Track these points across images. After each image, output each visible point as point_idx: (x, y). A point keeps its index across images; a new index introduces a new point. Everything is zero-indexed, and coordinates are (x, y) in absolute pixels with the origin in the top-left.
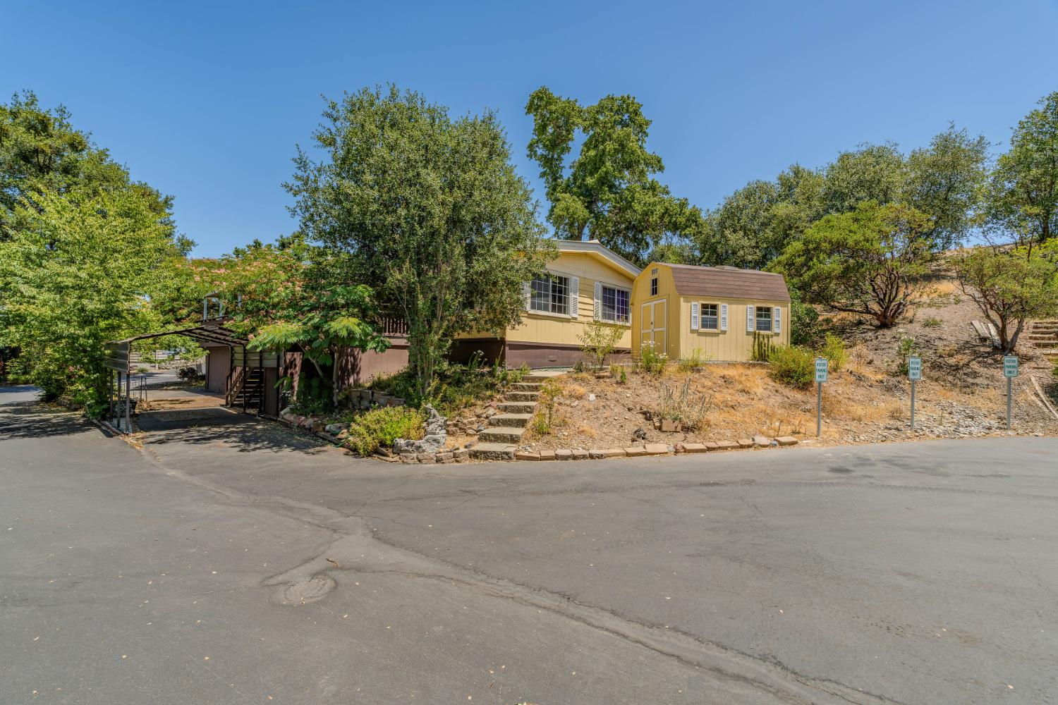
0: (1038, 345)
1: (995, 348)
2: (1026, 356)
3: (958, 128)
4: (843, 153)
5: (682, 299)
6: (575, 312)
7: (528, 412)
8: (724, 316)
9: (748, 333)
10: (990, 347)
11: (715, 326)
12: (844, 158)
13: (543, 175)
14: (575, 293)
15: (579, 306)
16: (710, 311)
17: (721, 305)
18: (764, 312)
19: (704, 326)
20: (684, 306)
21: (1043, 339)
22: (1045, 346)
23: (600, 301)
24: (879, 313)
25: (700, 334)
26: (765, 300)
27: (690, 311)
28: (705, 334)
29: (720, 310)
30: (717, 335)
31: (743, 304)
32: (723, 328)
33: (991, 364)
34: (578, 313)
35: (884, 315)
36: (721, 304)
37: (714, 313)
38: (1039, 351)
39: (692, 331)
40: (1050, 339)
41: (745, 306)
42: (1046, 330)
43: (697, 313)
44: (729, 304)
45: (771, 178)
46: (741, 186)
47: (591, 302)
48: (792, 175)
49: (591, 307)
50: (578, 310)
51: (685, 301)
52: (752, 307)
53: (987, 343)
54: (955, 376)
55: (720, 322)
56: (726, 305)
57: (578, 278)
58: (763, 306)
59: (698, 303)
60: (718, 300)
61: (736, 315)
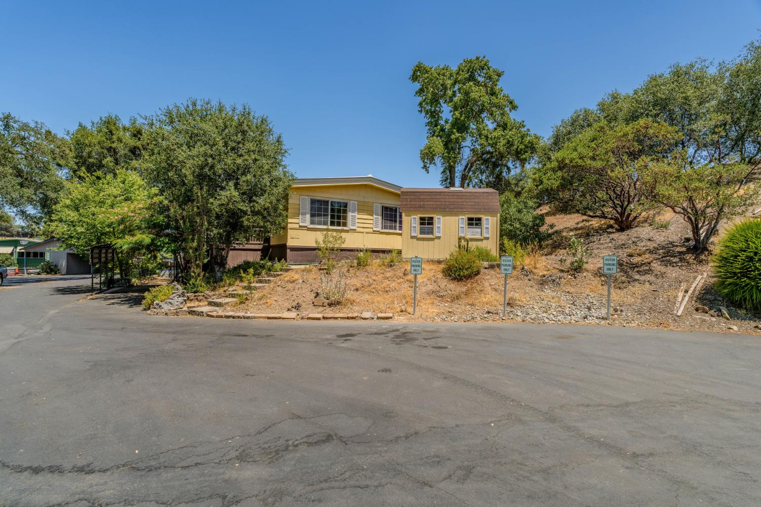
6: (354, 225)
8: (439, 226)
9: (461, 238)
11: (432, 233)
13: (428, 124)
14: (353, 212)
15: (357, 221)
16: (427, 222)
18: (474, 221)
19: (421, 233)
20: (406, 219)
23: (380, 217)
25: (418, 239)
26: (476, 213)
27: (410, 223)
28: (423, 239)
29: (436, 221)
30: (432, 239)
31: (456, 216)
32: (438, 235)
34: (357, 225)
35: (620, 220)
36: (436, 217)
37: (431, 224)
39: (412, 238)
41: (457, 218)
43: (416, 224)
44: (443, 216)
47: (371, 218)
49: (371, 222)
50: (357, 224)
51: (406, 216)
52: (463, 218)
55: (435, 230)
56: (441, 217)
57: (356, 202)
58: (474, 216)
59: (417, 217)
60: (434, 213)
61: (450, 224)
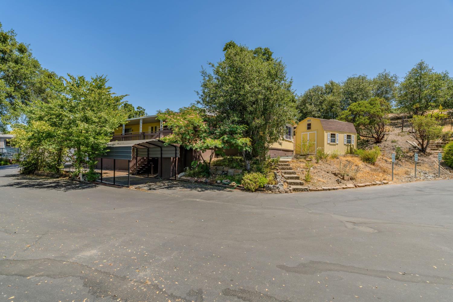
0: (432, 149)
1: (420, 150)
2: (429, 153)
3: (387, 72)
4: (349, 77)
5: (325, 132)
7: (294, 174)
8: (337, 138)
9: (345, 145)
10: (418, 150)
11: (334, 142)
12: (350, 79)
16: (333, 136)
17: (337, 134)
18: (349, 137)
19: (331, 142)
20: (326, 134)
21: (432, 147)
22: (434, 150)
24: (377, 137)
25: (330, 145)
26: (350, 133)
27: (327, 136)
28: (332, 145)
29: (336, 136)
30: (335, 145)
32: (337, 143)
33: (420, 156)
35: (378, 138)
37: (334, 137)
38: (433, 152)
39: (328, 144)
40: (434, 147)
41: (344, 135)
42: (432, 144)
44: (339, 134)
45: (322, 85)
46: (311, 87)
48: (330, 84)
51: (326, 132)
52: (346, 135)
53: (416, 148)
54: (411, 160)
55: (336, 140)
58: (349, 134)
59: (330, 133)
60: (336, 132)
61: (341, 138)
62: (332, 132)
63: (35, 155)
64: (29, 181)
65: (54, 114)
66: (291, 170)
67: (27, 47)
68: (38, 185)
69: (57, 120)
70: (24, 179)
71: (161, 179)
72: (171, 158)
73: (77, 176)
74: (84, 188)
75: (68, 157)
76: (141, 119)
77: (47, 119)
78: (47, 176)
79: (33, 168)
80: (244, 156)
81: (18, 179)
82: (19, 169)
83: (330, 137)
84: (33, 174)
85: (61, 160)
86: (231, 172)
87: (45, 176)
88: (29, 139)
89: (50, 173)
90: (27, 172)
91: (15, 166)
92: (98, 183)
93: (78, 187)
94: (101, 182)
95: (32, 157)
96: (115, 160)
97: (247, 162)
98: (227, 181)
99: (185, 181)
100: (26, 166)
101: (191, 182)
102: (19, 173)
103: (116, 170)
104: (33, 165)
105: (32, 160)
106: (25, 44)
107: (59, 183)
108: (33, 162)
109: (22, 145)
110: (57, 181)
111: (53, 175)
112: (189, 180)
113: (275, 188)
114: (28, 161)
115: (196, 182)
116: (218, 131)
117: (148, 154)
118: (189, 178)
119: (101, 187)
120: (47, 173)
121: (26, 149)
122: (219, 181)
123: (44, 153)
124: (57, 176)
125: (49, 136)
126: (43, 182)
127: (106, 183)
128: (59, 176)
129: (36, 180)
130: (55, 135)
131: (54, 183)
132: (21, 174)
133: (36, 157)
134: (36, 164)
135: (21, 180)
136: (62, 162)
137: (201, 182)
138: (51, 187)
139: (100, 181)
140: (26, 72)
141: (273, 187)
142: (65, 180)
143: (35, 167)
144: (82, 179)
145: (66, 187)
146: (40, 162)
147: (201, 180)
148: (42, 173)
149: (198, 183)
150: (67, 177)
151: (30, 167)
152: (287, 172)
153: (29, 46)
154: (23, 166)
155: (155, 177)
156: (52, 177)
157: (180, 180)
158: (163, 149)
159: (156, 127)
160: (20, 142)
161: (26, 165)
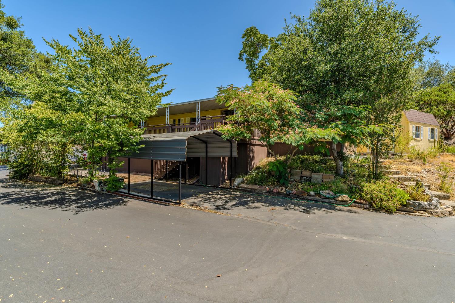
5: (410, 124)
8: (422, 132)
9: (428, 140)
11: (419, 137)
16: (417, 128)
17: (421, 127)
18: (432, 130)
20: (410, 126)
26: (433, 126)
28: (416, 140)
29: (421, 129)
32: (422, 138)
35: (448, 134)
37: (418, 131)
39: (413, 139)
41: (428, 128)
52: (430, 128)
55: (421, 135)
58: (433, 128)
59: (414, 126)
60: (420, 124)
61: (425, 131)
62: (417, 124)
63: (30, 153)
64: (22, 191)
65: (59, 92)
66: (399, 174)
67: (17, 21)
68: (34, 198)
69: (62, 102)
70: (15, 186)
71: (207, 186)
72: (220, 157)
73: (90, 184)
74: (107, 205)
75: (75, 156)
76: (168, 107)
77: (48, 99)
78: (45, 182)
79: (27, 171)
80: (336, 155)
81: (6, 187)
82: (8, 171)
83: (414, 131)
84: (26, 179)
85: (65, 161)
86: (316, 178)
87: (43, 181)
88: (21, 130)
89: (49, 178)
90: (18, 176)
91: (5, 167)
92: (124, 195)
93: (96, 203)
94: (129, 193)
95: (25, 156)
96: (152, 161)
97: (340, 163)
98: (328, 193)
99: (249, 191)
100: (16, 169)
101: (260, 194)
102: (8, 177)
103: (133, 172)
104: (27, 167)
105: (26, 160)
106: (15, 17)
107: (66, 194)
108: (26, 163)
109: (10, 141)
110: (62, 191)
111: (54, 180)
112: (255, 190)
113: (431, 207)
114: (19, 162)
115: (269, 192)
116: (320, 116)
117: (207, 152)
118: (256, 187)
119: (132, 203)
120: (45, 178)
121: (17, 145)
122: (312, 193)
123: (41, 151)
124: (59, 182)
125: (51, 124)
126: (42, 192)
127: (137, 196)
128: (62, 182)
129: (30, 188)
130: (59, 124)
131: (58, 194)
132: (10, 179)
133: (31, 158)
134: (30, 166)
135: (10, 188)
136: (66, 163)
137: (279, 193)
138: (55, 201)
139: (127, 191)
140: (18, 52)
141: (429, 206)
142: (72, 188)
143: (29, 170)
144: (97, 188)
145: (78, 203)
146: (36, 163)
147: (280, 191)
148: (39, 178)
149: (272, 194)
150: (74, 184)
151: (22, 169)
152: (402, 178)
153: (21, 20)
154: (13, 168)
155: (193, 184)
156: (53, 183)
157: (240, 189)
158: (209, 145)
159: (179, 120)
160: (8, 137)
161: (17, 167)
